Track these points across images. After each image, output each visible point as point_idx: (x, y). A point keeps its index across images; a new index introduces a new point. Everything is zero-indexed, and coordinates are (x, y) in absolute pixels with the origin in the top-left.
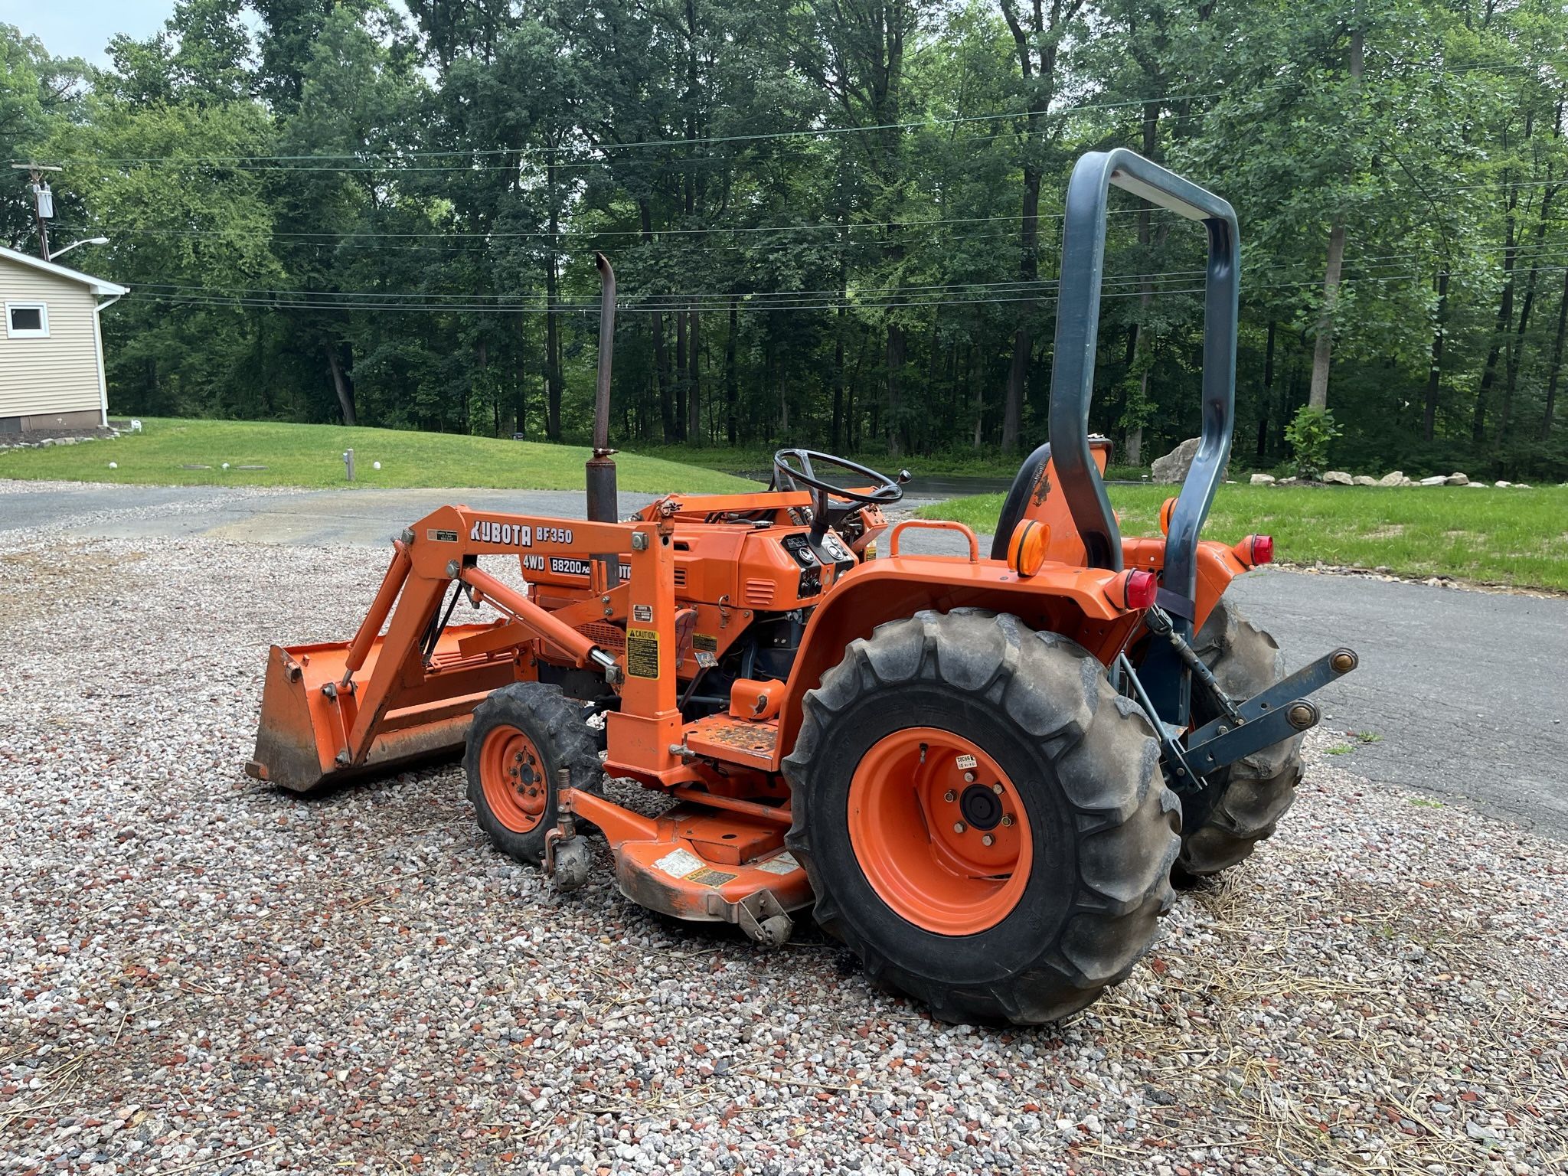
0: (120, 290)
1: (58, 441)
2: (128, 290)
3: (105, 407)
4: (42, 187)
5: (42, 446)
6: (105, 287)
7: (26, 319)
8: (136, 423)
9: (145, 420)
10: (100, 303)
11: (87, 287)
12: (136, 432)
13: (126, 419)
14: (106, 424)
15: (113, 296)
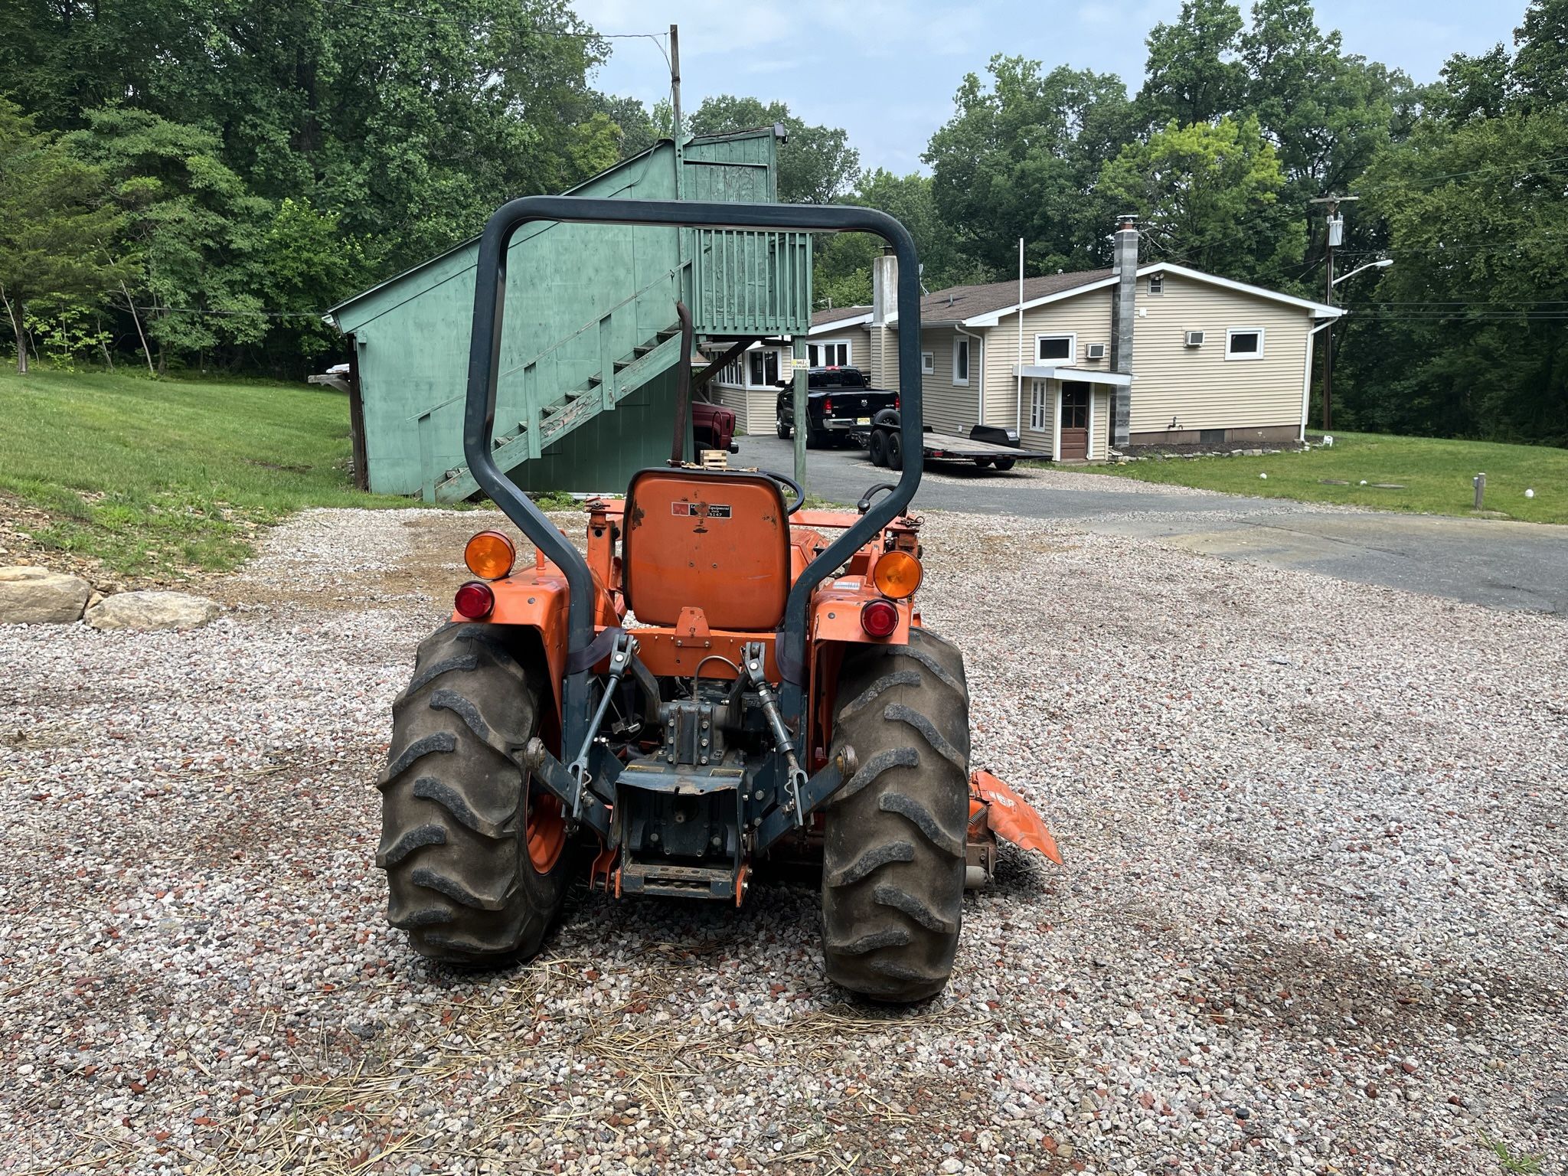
0: (1337, 312)
1: (1246, 452)
2: (1345, 312)
3: (1304, 422)
4: (1336, 218)
5: (1231, 455)
6: (1322, 310)
7: (1244, 343)
8: (1328, 439)
9: (1339, 434)
10: (1317, 325)
11: (1307, 311)
12: (1327, 447)
13: (1319, 433)
14: (1302, 439)
15: (1327, 319)
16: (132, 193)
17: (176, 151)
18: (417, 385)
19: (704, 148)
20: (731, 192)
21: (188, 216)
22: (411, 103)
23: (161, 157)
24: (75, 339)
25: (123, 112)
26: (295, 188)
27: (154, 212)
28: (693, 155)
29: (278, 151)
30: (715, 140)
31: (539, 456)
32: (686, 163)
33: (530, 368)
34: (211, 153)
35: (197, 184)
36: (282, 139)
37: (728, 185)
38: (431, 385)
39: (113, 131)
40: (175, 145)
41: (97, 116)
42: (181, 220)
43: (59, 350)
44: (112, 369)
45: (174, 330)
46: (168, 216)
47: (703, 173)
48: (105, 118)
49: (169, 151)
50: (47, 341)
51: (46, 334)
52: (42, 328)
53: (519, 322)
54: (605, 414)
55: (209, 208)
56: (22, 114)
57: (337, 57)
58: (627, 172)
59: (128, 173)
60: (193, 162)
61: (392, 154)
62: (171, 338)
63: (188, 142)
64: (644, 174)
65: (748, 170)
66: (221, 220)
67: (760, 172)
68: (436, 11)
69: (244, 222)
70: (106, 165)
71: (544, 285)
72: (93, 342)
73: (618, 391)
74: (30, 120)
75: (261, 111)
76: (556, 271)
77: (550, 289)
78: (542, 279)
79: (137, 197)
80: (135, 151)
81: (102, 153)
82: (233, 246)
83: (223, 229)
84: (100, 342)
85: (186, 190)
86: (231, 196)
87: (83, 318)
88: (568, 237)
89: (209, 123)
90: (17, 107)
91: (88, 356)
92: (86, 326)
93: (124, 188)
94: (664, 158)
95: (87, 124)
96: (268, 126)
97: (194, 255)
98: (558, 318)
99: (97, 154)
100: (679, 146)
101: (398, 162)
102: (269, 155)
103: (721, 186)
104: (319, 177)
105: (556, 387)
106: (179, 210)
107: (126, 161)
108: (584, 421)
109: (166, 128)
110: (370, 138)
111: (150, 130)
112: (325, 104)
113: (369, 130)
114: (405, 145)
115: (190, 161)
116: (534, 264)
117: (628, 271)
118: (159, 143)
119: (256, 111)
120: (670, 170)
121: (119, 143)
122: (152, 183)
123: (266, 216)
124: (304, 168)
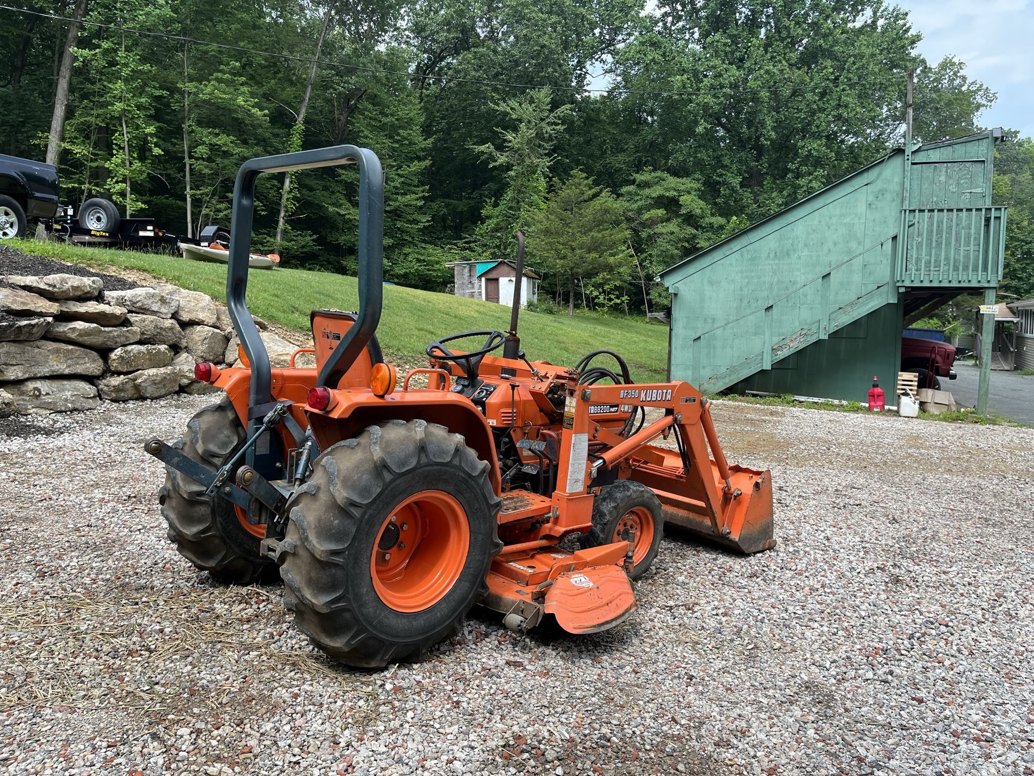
16: (650, 218)
17: (675, 193)
18: (705, 320)
19: (931, 152)
20: (951, 182)
21: (676, 230)
22: (818, 151)
23: (667, 197)
24: (610, 300)
25: (653, 174)
26: (740, 210)
27: (660, 229)
28: (920, 157)
29: (733, 190)
30: (941, 145)
31: (769, 368)
32: (913, 164)
33: (769, 308)
34: (694, 193)
35: (683, 211)
36: (736, 181)
37: (949, 177)
38: (714, 320)
39: (646, 185)
40: (675, 190)
41: (639, 177)
42: (672, 233)
43: (603, 305)
44: (628, 317)
45: (660, 295)
46: (664, 231)
47: (928, 170)
48: (643, 178)
49: (673, 193)
50: (596, 301)
51: (597, 297)
52: (595, 293)
53: (776, 280)
54: (819, 342)
55: (689, 225)
56: (587, 178)
57: (774, 128)
58: (866, 175)
59: (649, 208)
60: (684, 199)
61: (802, 184)
62: (658, 300)
63: (682, 188)
64: (878, 176)
65: (968, 165)
66: (694, 231)
67: (979, 165)
68: (844, 90)
69: (707, 231)
70: (639, 203)
71: (796, 255)
72: (619, 301)
73: (832, 326)
74: (590, 181)
75: (727, 166)
76: (806, 245)
77: (800, 258)
78: (795, 251)
79: (653, 221)
80: (654, 195)
81: (639, 197)
82: (699, 246)
83: (695, 237)
84: (623, 302)
85: (678, 215)
86: (703, 217)
87: (617, 288)
88: (816, 222)
89: (696, 176)
90: (585, 175)
91: (616, 309)
92: (617, 293)
93: (646, 216)
94: (897, 162)
95: (633, 182)
96: (729, 174)
97: (676, 252)
98: (803, 277)
99: (636, 198)
100: (908, 152)
101: (805, 188)
102: (728, 191)
103: (943, 178)
104: (756, 201)
105: (797, 324)
106: (672, 226)
107: (649, 201)
108: (804, 346)
109: (672, 181)
110: (789, 175)
111: (663, 183)
112: (765, 158)
113: (789, 170)
114: (811, 177)
115: (681, 198)
116: (790, 241)
117: (859, 243)
118: (667, 190)
119: (724, 167)
120: (900, 170)
121: (647, 191)
122: (661, 212)
123: (721, 227)
124: (747, 196)
